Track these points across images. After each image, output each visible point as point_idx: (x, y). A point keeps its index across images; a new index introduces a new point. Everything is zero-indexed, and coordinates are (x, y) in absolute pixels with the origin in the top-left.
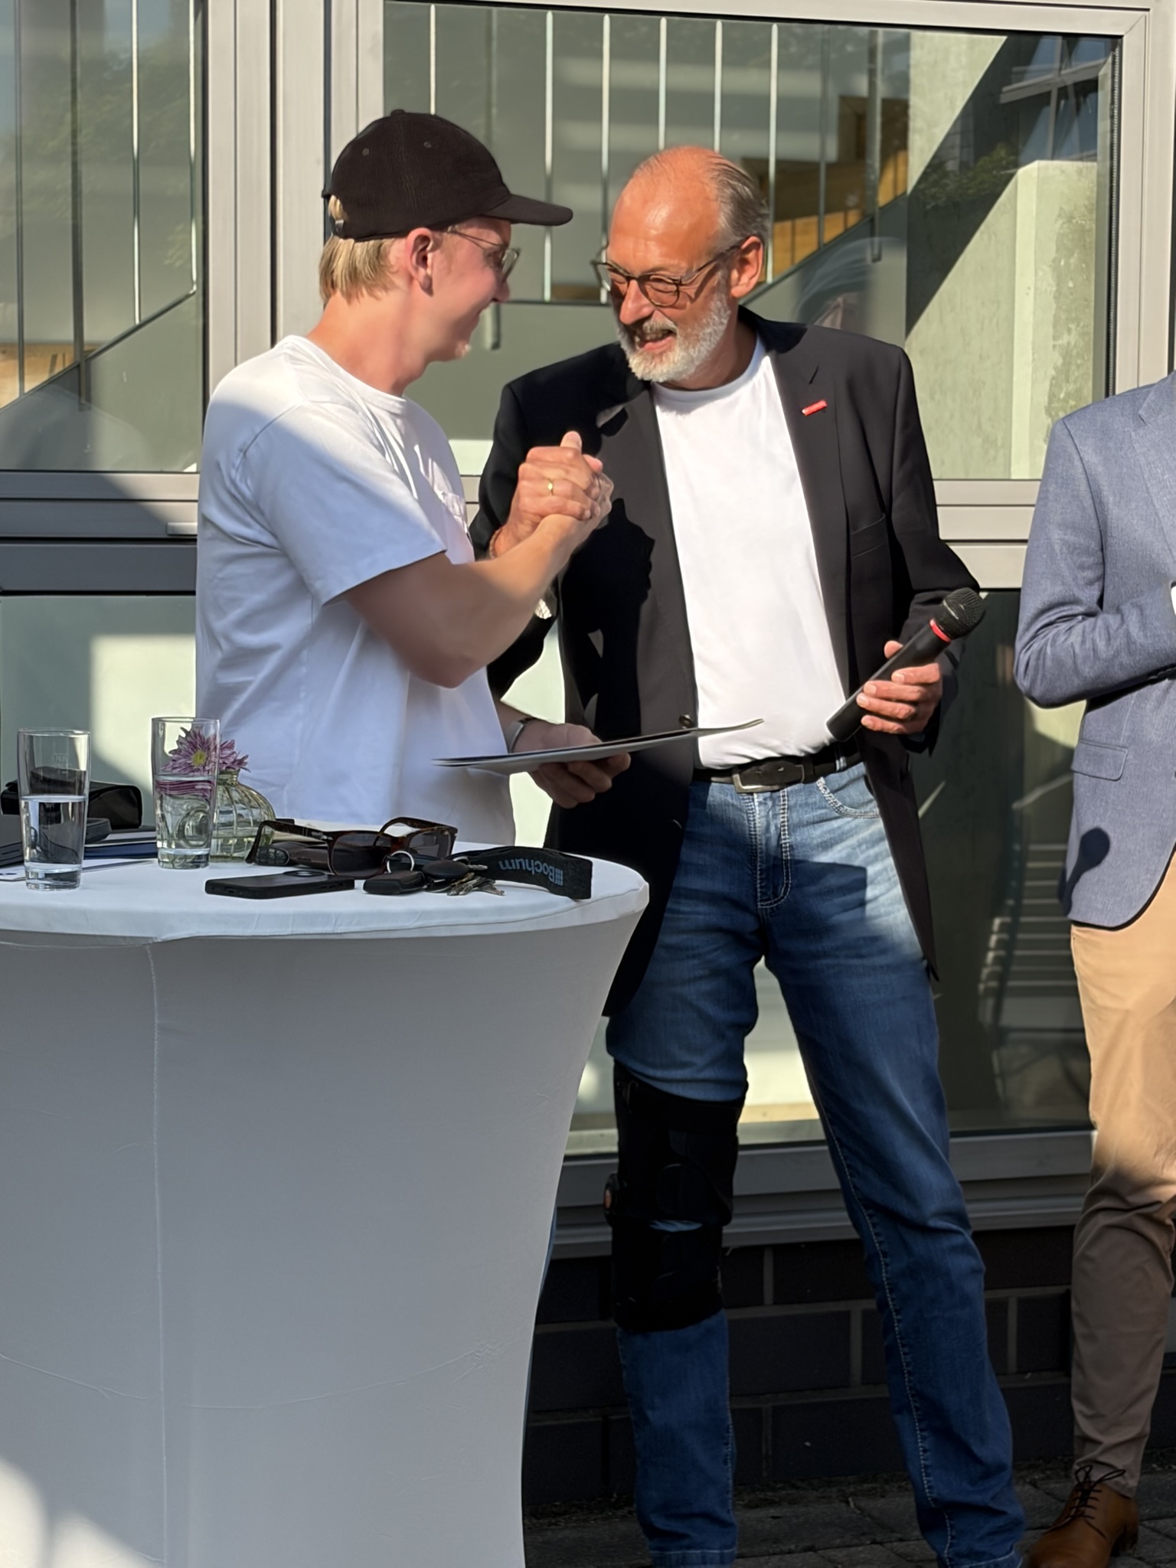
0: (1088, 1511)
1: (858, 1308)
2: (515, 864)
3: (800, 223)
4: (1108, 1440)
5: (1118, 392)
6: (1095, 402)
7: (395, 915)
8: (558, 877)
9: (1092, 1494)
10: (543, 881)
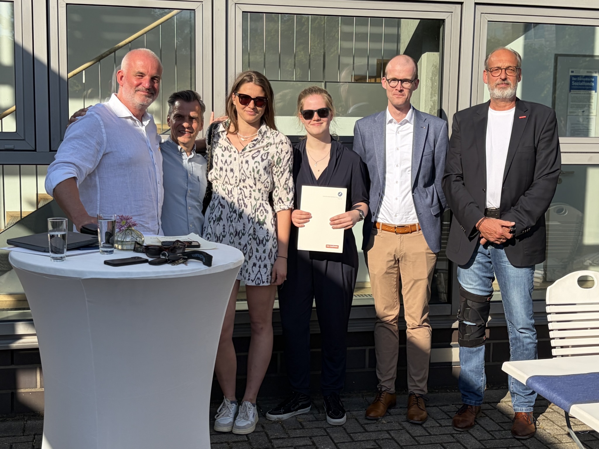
0: (381, 399)
1: (368, 348)
2: (196, 255)
8: (204, 260)
9: (382, 394)
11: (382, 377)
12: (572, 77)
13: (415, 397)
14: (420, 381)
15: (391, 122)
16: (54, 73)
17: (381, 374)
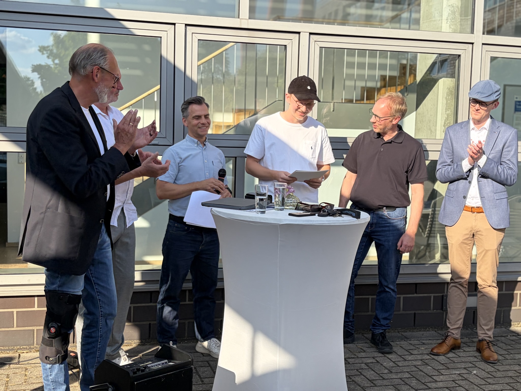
0: (446, 341)
2: (346, 212)
3: (392, 88)
4: (451, 328)
5: (458, 122)
6: (453, 124)
7: (324, 221)
8: (354, 214)
9: (448, 338)
10: (351, 215)
11: (451, 326)
12: (516, 102)
13: (486, 343)
14: (488, 330)
15: (473, 129)
16: (188, 78)
17: (450, 323)
